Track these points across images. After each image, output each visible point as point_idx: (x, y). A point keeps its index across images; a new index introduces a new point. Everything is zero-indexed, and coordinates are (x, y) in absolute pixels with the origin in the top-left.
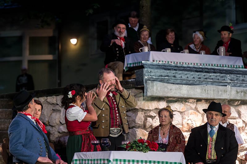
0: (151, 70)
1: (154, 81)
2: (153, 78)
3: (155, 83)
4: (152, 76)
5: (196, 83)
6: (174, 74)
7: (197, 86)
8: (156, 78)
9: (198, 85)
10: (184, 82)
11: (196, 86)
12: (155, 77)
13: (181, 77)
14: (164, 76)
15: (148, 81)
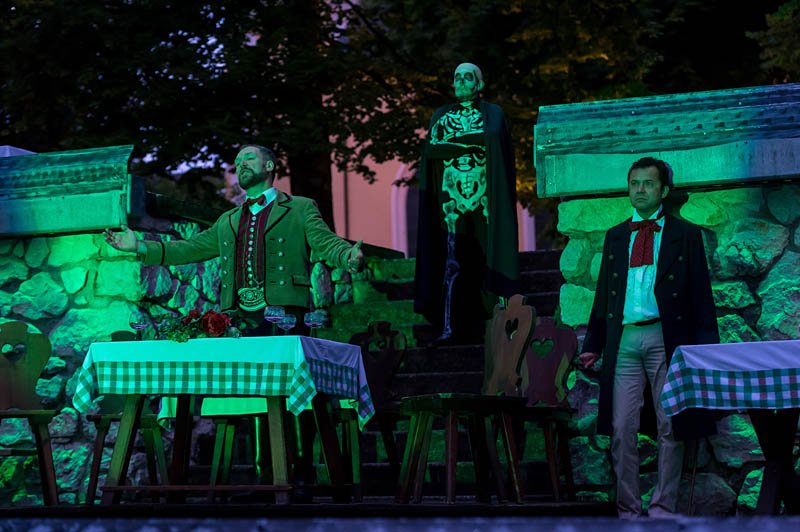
0: (554, 125)
1: (566, 152)
2: (561, 146)
3: (570, 156)
4: (559, 141)
5: (707, 141)
6: (629, 125)
7: (713, 147)
8: (570, 146)
9: (715, 144)
10: (667, 142)
11: (708, 149)
12: (568, 143)
13: (656, 131)
14: (596, 137)
15: (548, 157)
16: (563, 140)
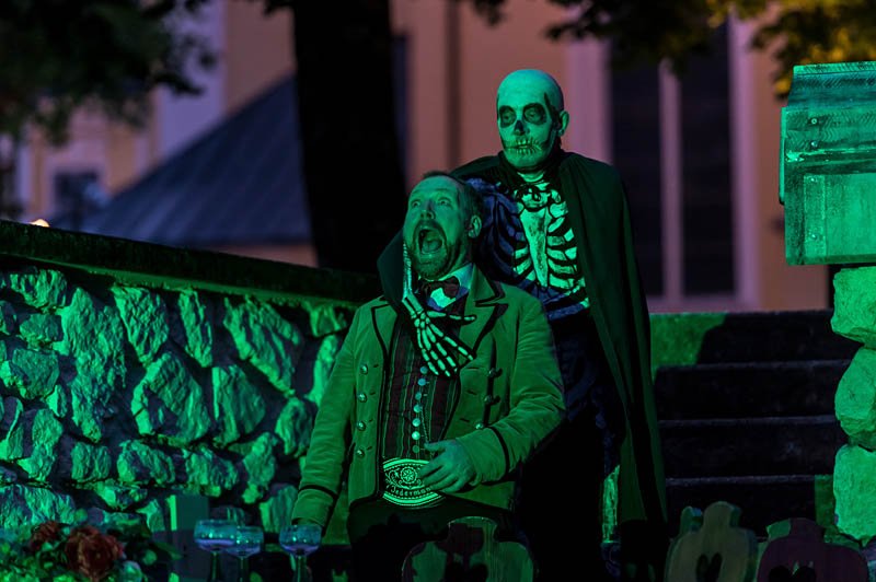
0: (826, 110)
1: (848, 169)
2: (838, 156)
3: (857, 177)
4: (834, 145)
8: (858, 156)
12: (851, 150)
15: (810, 178)
16: (842, 142)
